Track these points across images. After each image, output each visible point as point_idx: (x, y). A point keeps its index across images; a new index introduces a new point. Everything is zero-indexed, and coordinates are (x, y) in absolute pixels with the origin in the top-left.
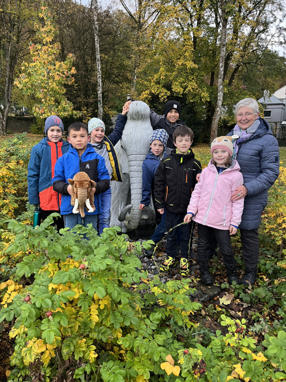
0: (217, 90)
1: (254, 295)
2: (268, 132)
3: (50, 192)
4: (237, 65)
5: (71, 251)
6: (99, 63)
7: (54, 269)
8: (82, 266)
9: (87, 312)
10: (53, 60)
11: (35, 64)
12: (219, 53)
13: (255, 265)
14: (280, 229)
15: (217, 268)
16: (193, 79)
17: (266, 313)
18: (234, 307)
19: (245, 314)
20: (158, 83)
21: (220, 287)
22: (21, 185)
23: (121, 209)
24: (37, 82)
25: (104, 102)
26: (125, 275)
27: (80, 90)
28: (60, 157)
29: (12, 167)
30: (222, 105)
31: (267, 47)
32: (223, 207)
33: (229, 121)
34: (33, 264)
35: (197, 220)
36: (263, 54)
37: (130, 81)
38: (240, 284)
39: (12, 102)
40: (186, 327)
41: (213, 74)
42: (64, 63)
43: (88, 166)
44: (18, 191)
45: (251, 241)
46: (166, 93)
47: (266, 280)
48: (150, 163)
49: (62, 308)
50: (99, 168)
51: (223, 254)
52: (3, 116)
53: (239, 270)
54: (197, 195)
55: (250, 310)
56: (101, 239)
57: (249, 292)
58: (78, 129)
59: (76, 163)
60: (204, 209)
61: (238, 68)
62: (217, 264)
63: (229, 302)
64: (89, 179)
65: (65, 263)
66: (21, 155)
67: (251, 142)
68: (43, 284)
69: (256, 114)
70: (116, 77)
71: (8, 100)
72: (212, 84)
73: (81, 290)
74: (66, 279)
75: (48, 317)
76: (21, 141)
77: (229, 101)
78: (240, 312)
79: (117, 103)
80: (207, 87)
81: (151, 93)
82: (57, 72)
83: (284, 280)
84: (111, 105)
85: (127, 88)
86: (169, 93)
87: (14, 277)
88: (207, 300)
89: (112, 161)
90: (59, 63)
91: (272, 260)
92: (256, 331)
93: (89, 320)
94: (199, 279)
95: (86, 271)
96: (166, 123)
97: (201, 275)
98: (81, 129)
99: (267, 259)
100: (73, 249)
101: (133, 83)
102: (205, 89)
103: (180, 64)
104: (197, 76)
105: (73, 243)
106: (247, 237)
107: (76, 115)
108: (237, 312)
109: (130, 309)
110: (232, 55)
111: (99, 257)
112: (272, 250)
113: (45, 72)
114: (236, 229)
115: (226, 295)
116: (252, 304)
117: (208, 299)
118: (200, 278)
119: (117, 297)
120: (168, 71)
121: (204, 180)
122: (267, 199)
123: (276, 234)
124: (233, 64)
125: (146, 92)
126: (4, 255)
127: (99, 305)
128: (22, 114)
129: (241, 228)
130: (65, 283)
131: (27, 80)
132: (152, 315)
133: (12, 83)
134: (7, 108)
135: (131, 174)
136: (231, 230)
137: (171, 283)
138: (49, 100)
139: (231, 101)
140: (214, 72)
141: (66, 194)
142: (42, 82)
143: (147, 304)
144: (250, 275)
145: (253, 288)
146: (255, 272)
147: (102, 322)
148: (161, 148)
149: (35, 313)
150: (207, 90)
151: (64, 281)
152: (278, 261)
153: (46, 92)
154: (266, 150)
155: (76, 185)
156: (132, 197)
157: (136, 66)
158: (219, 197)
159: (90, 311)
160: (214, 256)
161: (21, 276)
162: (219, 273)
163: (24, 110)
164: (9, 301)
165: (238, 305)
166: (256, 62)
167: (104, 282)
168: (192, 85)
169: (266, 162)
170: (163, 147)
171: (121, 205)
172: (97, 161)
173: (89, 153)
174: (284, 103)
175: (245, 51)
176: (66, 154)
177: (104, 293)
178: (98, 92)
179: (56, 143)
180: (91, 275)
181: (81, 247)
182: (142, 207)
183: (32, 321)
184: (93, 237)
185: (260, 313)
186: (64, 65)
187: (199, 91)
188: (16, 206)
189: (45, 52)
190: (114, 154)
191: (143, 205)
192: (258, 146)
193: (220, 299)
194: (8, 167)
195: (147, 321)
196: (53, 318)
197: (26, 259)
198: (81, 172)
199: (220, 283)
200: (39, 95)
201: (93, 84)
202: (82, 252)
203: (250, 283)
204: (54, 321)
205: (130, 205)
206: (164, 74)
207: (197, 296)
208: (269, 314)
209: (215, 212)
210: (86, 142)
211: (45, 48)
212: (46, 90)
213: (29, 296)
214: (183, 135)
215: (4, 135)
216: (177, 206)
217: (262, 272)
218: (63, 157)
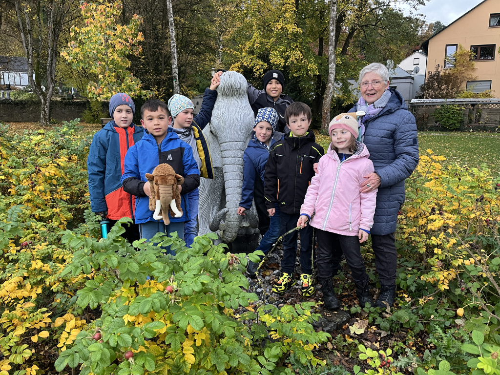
0: (328, 61)
1: (395, 319)
2: (402, 106)
3: (120, 195)
4: (352, 28)
5: (151, 269)
6: (172, 28)
7: (129, 295)
8: (168, 288)
9: (179, 351)
10: (113, 23)
11: (88, 28)
12: (329, 13)
13: (392, 282)
14: (422, 233)
15: (344, 286)
16: (297, 47)
17: (411, 343)
18: (369, 336)
19: (384, 345)
20: (251, 52)
21: (349, 312)
22: (75, 189)
23: (214, 214)
24: (92, 53)
25: (181, 79)
26: (228, 297)
27: (148, 64)
28: (132, 147)
29: (62, 164)
30: (335, 79)
31: (388, 5)
32: (348, 206)
33: (344, 100)
34: (100, 290)
35: (316, 224)
36: (385, 14)
37: (214, 51)
38: (374, 306)
39: (56, 81)
40: (311, 366)
41: (321, 40)
42: (128, 27)
43: (170, 157)
44: (72, 196)
45: (386, 250)
46: (262, 66)
47: (407, 300)
48: (254, 152)
49: (146, 347)
50: (185, 159)
51: (351, 268)
52: (45, 100)
53: (372, 289)
54: (314, 191)
55: (390, 339)
56: (192, 251)
57: (388, 316)
58: (155, 110)
59: (153, 153)
60: (323, 210)
61: (353, 32)
62: (343, 281)
63: (362, 331)
64: (174, 173)
65: (145, 286)
66: (73, 148)
67: (380, 119)
68: (117, 314)
69: (386, 83)
70: (197, 46)
71: (52, 78)
72: (320, 53)
73: (168, 322)
74: (147, 308)
75: (127, 359)
76: (73, 131)
77: (343, 74)
78: (378, 343)
79: (198, 80)
80: (315, 57)
81: (242, 65)
82: (118, 39)
83: (431, 298)
84: (189, 83)
85: (211, 60)
86: (266, 66)
87: (74, 310)
88: (334, 330)
89: (201, 151)
90: (121, 27)
91: (415, 274)
92: (401, 366)
93: (182, 361)
94: (322, 303)
95: (175, 294)
96: (267, 99)
97: (324, 298)
98: (159, 108)
99: (407, 272)
100: (155, 266)
101: (219, 54)
102: (312, 59)
103: (279, 27)
104: (301, 43)
105: (154, 257)
106: (381, 245)
107: (145, 96)
108: (374, 343)
109: (237, 345)
110: (345, 16)
111: (190, 274)
112: (413, 262)
113: (103, 39)
114: (368, 234)
115: (357, 321)
116: (392, 331)
117: (335, 328)
118: (321, 301)
119: (220, 327)
120: (263, 37)
121: (322, 171)
122: (404, 193)
123: (418, 239)
124: (346, 28)
125: (237, 65)
126: (58, 280)
127: (195, 340)
128: (70, 98)
129: (373, 233)
130: (147, 313)
131: (78, 50)
132: (268, 351)
133: (56, 57)
134: (51, 89)
135: (226, 168)
136: (360, 235)
137: (286, 309)
138: (109, 76)
139: (346, 75)
140: (322, 38)
141: (143, 196)
142: (98, 53)
143: (256, 337)
144: (388, 295)
145: (392, 311)
146: (394, 289)
147: (199, 364)
148: (269, 133)
149: (109, 355)
150: (315, 61)
151: (145, 310)
152: (422, 274)
153: (104, 66)
154: (402, 130)
155: (157, 181)
156: (228, 198)
157: (222, 32)
158: (342, 193)
159: (182, 350)
160: (339, 271)
161: (83, 308)
162: (347, 293)
163: (73, 92)
164: (69, 342)
165: (375, 333)
166: (376, 24)
167: (200, 309)
168: (295, 55)
169: (402, 145)
170: (271, 131)
171: (213, 210)
172: (181, 150)
173: (170, 140)
174: (412, 76)
175: (361, 10)
176: (140, 143)
177: (202, 324)
178: (172, 67)
179: (125, 128)
180: (182, 300)
181: (166, 263)
182: (241, 212)
183: (105, 366)
184: (180, 249)
185: (403, 342)
186: (128, 30)
187: (305, 62)
188: (70, 215)
189: (102, 13)
190: (204, 143)
191: (243, 209)
192: (390, 125)
193: (350, 327)
194: (56, 165)
195: (261, 359)
196: (135, 360)
197: (90, 283)
198: (163, 164)
199: (349, 307)
200: (96, 70)
201: (166, 56)
202: (168, 269)
203: (388, 304)
204: (136, 364)
205: (226, 209)
206: (258, 40)
207: (320, 325)
208: (415, 344)
209: (338, 213)
210: (165, 126)
211: (101, 7)
212: (104, 63)
213: (99, 332)
214: (296, 114)
215: (47, 126)
216: (290, 204)
217: (402, 289)
218: (136, 146)
